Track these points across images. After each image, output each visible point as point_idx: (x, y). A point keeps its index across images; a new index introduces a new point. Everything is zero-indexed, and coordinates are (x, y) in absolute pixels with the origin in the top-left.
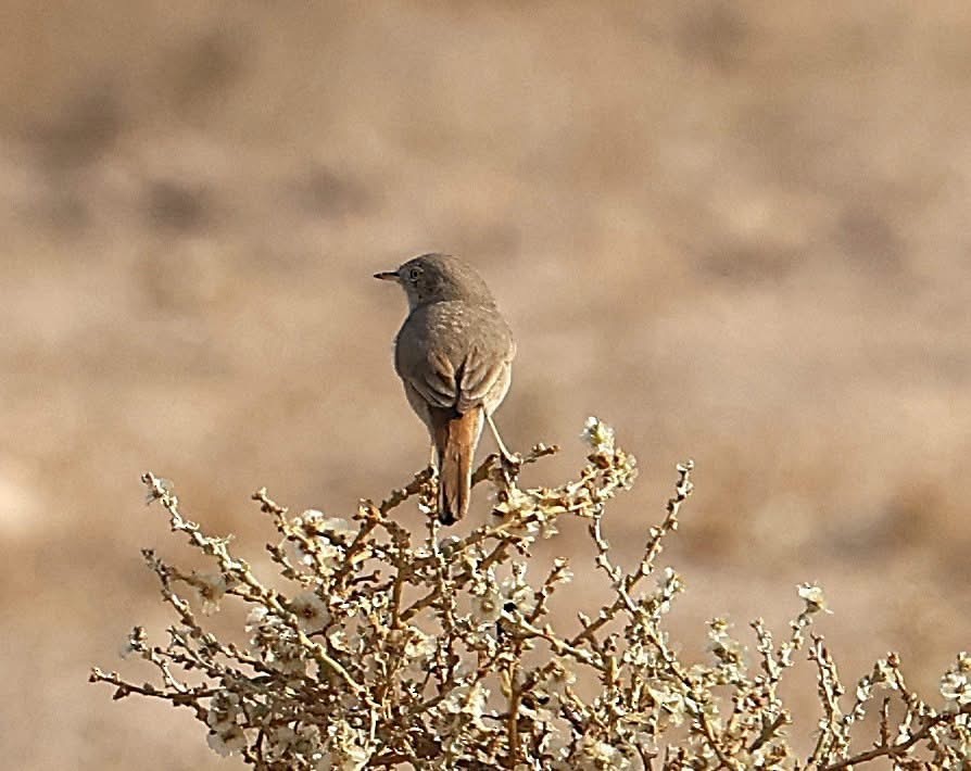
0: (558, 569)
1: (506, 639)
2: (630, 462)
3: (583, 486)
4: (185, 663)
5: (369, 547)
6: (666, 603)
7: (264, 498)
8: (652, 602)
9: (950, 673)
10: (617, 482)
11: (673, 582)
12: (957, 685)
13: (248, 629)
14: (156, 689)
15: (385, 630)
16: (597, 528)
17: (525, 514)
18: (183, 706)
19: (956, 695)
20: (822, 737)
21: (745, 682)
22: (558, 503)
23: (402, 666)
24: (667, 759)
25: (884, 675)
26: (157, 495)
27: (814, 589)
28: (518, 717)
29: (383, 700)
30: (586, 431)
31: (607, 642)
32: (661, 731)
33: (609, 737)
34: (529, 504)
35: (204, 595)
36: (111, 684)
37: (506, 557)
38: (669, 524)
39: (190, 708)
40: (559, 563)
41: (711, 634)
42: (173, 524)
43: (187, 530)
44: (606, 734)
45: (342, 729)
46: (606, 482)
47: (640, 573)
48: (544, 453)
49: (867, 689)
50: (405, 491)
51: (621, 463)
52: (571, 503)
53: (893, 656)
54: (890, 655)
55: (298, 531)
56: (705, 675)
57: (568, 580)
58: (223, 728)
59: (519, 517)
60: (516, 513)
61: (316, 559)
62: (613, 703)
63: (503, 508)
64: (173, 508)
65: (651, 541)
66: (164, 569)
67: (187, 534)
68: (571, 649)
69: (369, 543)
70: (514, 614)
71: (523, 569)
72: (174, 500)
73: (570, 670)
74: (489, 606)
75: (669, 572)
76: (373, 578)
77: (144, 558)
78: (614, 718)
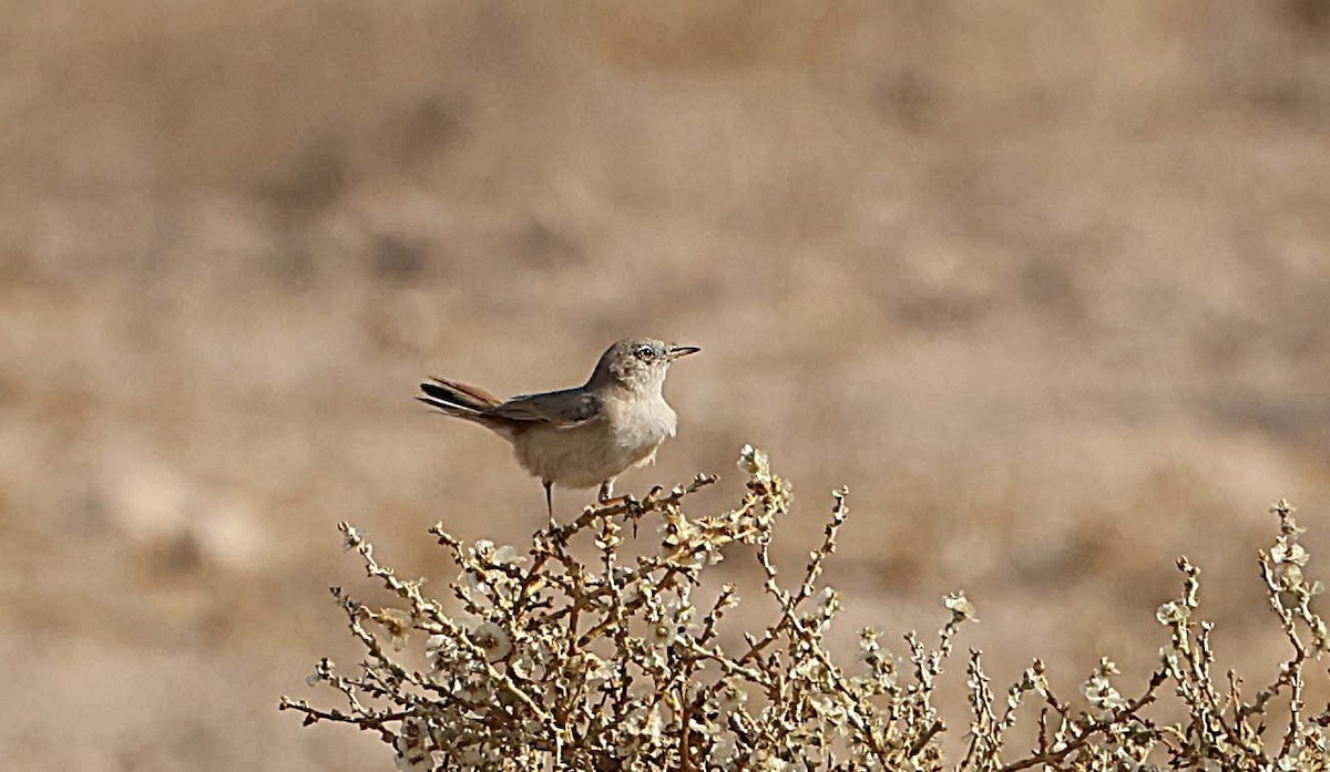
0: (726, 594)
1: (677, 661)
2: (785, 488)
3: (745, 515)
4: (373, 691)
5: (544, 579)
6: (827, 622)
7: (441, 532)
8: (814, 621)
9: (1093, 677)
10: (776, 509)
11: (832, 602)
12: (1101, 689)
13: (429, 654)
14: (344, 714)
15: (564, 657)
16: (765, 554)
17: (694, 544)
18: (369, 729)
19: (1101, 699)
20: (974, 741)
21: (896, 688)
22: (723, 531)
23: (583, 692)
24: (830, 766)
25: (1033, 683)
26: (353, 543)
27: (960, 600)
28: (688, 732)
29: (567, 725)
30: (743, 458)
31: (772, 659)
32: (827, 743)
33: (779, 750)
34: (696, 535)
35: (393, 632)
36: (299, 711)
37: (675, 584)
38: (828, 548)
39: (377, 731)
40: (727, 589)
41: (862, 643)
42: (369, 570)
43: (382, 575)
44: (776, 748)
45: (534, 758)
46: (766, 509)
47: (802, 595)
48: (705, 483)
49: (1017, 696)
50: (576, 525)
51: (778, 488)
52: (736, 532)
53: (1038, 662)
54: (1035, 660)
55: (474, 563)
56: (863, 686)
57: (736, 604)
58: (413, 753)
59: (687, 547)
60: (686, 544)
61: (493, 589)
62: (782, 718)
63: (672, 540)
64: (368, 555)
65: (811, 563)
66: (351, 605)
67: (382, 579)
68: (741, 669)
69: (544, 574)
70: (686, 637)
71: (687, 590)
72: (370, 547)
73: (741, 689)
74: (663, 630)
75: (829, 592)
76: (547, 605)
77: (332, 595)
78: (783, 733)
